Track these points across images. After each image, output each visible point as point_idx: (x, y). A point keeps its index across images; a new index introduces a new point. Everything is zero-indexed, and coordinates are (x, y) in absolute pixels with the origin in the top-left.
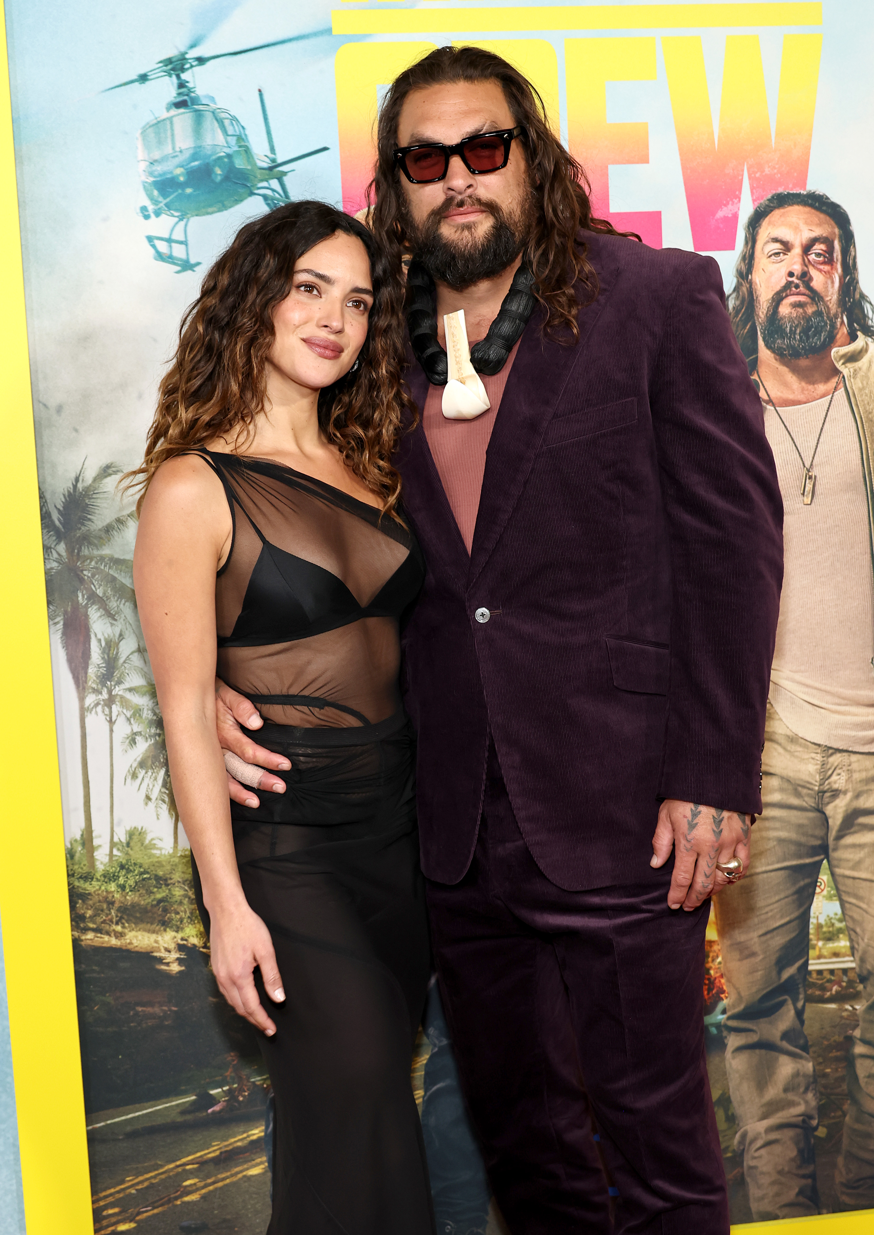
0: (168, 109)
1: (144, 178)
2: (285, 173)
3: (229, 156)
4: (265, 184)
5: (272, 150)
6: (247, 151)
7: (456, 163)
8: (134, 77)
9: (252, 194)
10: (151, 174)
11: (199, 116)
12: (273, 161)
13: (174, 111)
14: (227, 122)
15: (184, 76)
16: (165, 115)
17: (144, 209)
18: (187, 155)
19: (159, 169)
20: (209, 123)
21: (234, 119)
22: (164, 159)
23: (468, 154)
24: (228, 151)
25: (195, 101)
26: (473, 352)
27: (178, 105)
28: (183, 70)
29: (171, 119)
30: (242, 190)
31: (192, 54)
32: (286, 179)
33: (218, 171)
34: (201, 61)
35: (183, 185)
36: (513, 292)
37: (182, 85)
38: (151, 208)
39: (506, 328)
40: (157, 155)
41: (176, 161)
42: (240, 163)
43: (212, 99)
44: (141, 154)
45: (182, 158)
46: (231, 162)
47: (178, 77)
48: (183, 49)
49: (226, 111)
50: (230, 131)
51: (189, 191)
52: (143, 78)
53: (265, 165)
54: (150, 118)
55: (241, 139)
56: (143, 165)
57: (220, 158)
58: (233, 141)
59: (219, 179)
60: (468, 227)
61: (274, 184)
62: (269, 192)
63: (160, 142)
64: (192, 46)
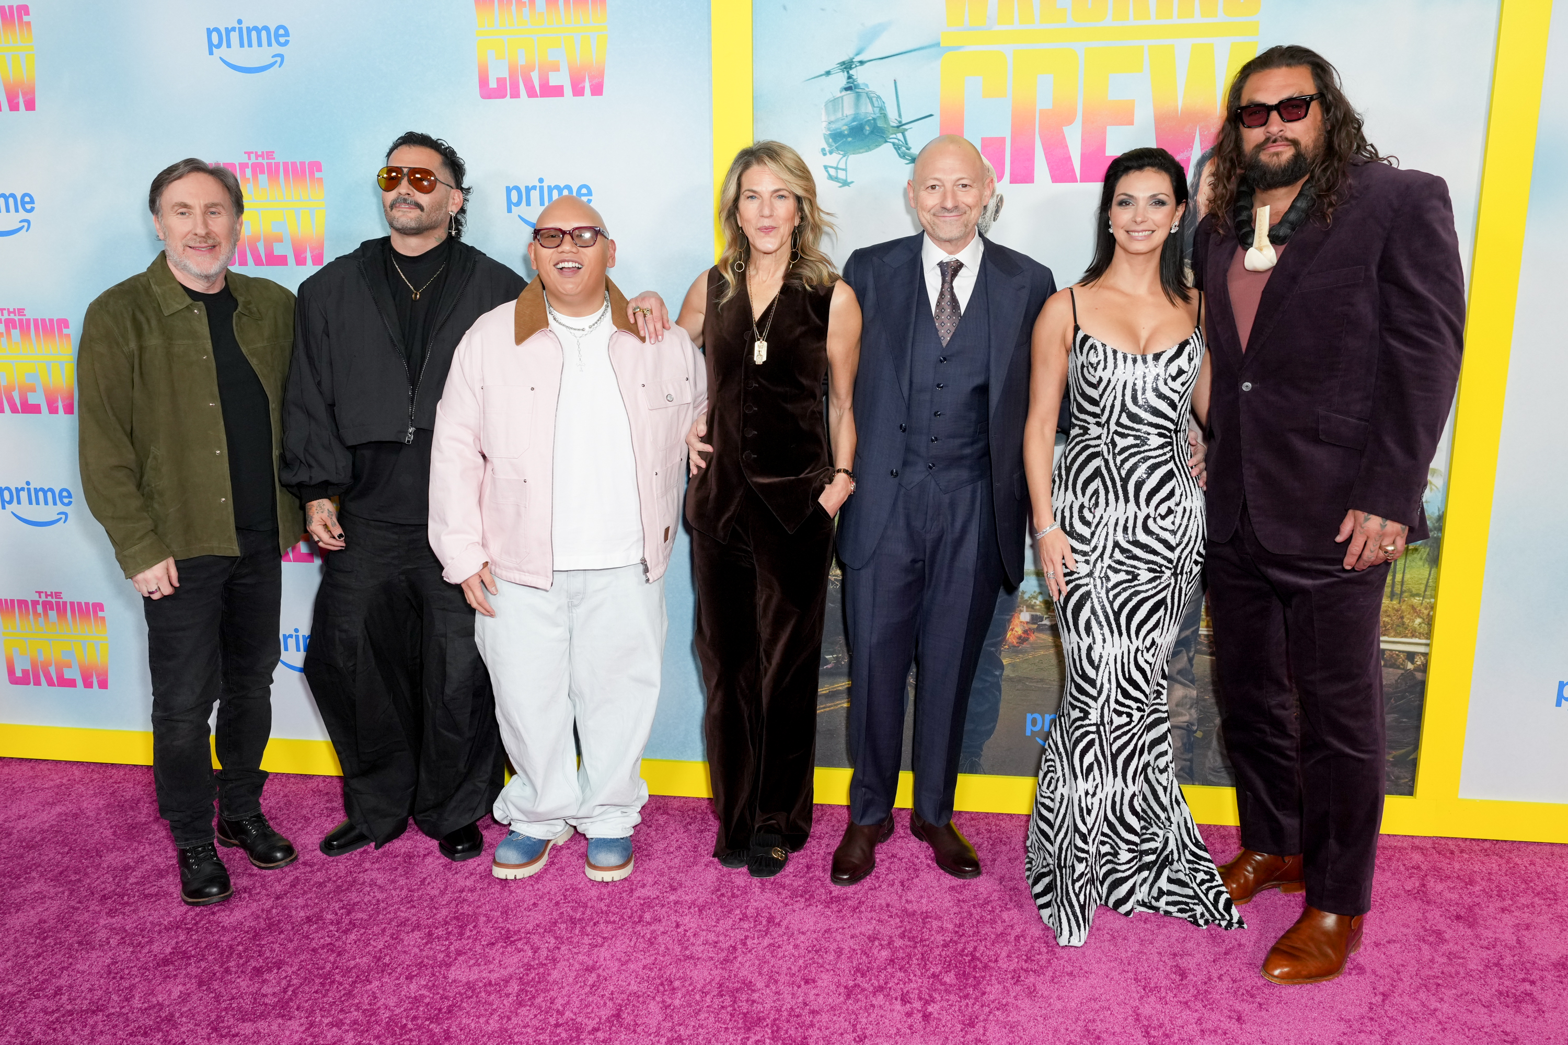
0: (841, 92)
1: (824, 132)
2: (906, 130)
3: (874, 119)
4: (894, 136)
5: (900, 116)
6: (885, 116)
7: (1274, 115)
8: (823, 73)
9: (886, 142)
10: (829, 129)
11: (858, 96)
12: (900, 122)
13: (844, 93)
14: (874, 99)
15: (851, 72)
16: (839, 95)
17: (823, 150)
18: (850, 118)
19: (833, 126)
20: (864, 99)
21: (879, 97)
22: (837, 121)
23: (1282, 110)
24: (874, 116)
25: (857, 86)
26: (1271, 230)
27: (847, 89)
28: (851, 68)
29: (842, 97)
30: (880, 140)
31: (857, 59)
32: (907, 133)
33: (867, 128)
34: (862, 63)
35: (848, 136)
36: (1300, 194)
37: (849, 77)
38: (827, 149)
39: (1292, 217)
40: (833, 118)
41: (844, 122)
42: (880, 124)
43: (867, 85)
44: (824, 118)
45: (846, 120)
46: (875, 123)
47: (848, 72)
48: (851, 56)
49: (874, 93)
50: (876, 104)
51: (850, 139)
52: (828, 73)
53: (895, 125)
54: (830, 97)
55: (882, 109)
56: (824, 124)
57: (869, 120)
58: (877, 110)
59: (867, 132)
60: (1277, 154)
61: (900, 136)
62: (896, 141)
63: (835, 111)
64: (857, 54)
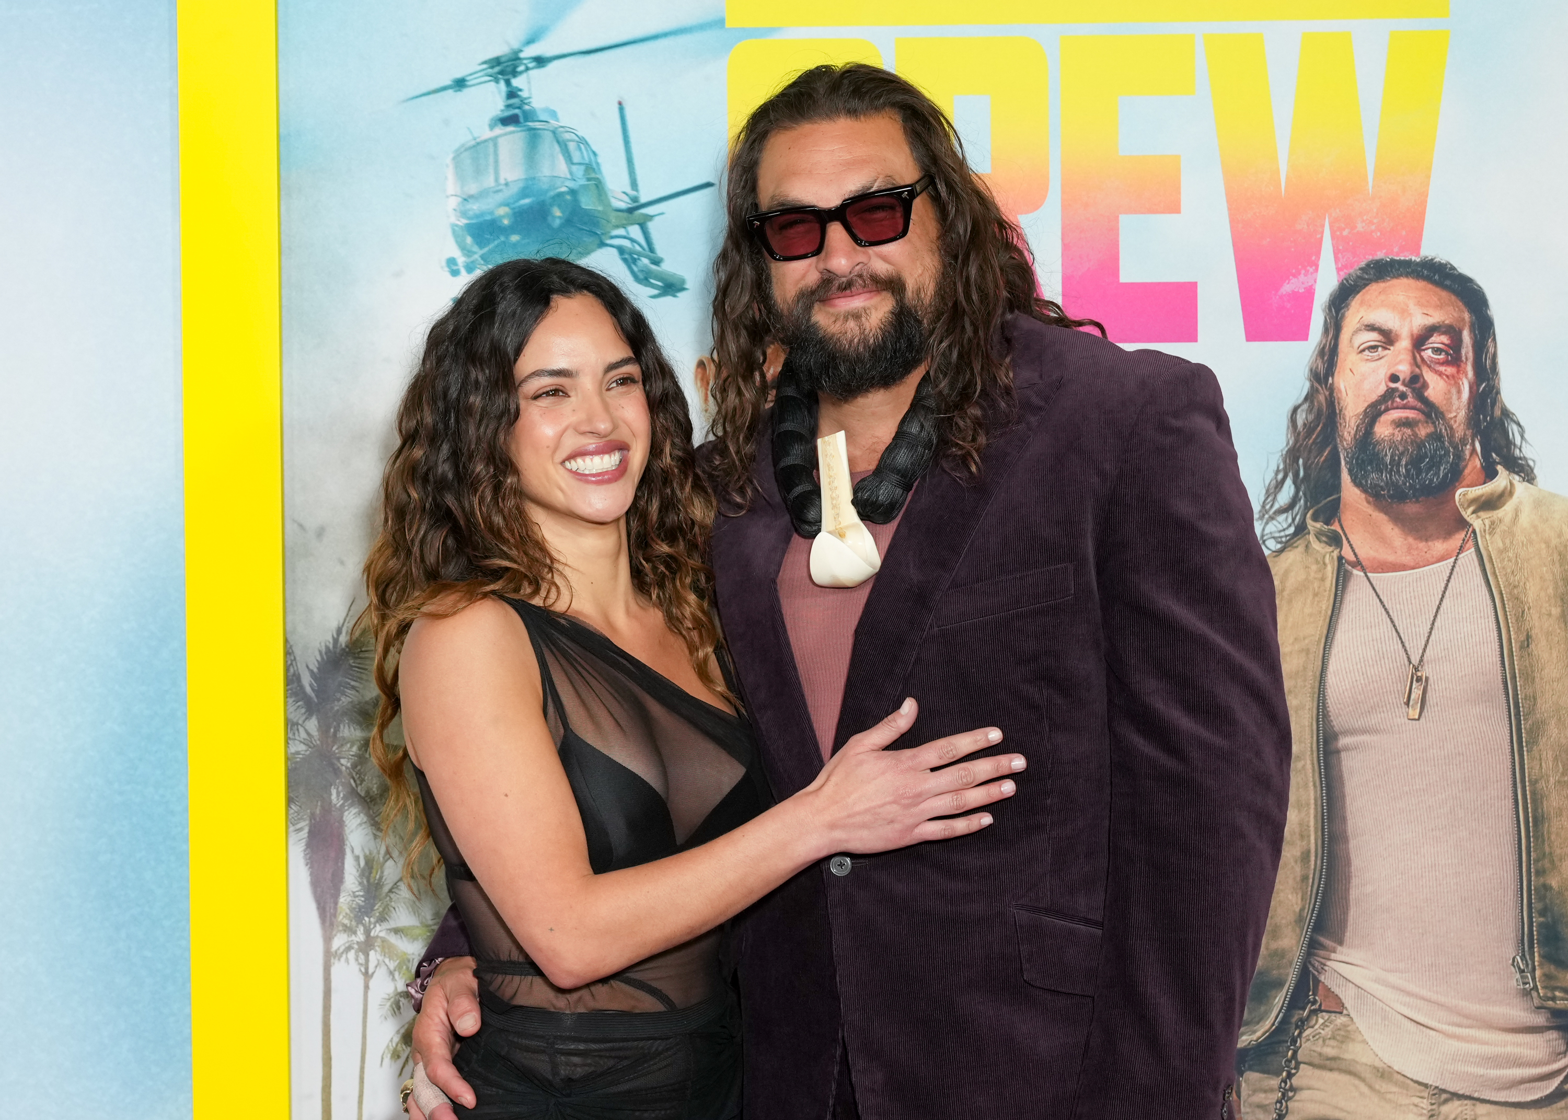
0: (492, 127)
1: (453, 219)
2: (650, 218)
3: (573, 192)
4: (621, 232)
5: (634, 184)
6: (599, 186)
7: (836, 233)
8: (448, 82)
9: (602, 244)
10: (464, 214)
11: (534, 137)
12: (635, 199)
13: (500, 130)
14: (572, 146)
15: (516, 82)
16: (487, 134)
17: (451, 262)
18: (514, 189)
19: (475, 207)
20: (548, 146)
21: (582, 141)
22: (482, 194)
23: (852, 219)
24: (571, 184)
25: (529, 116)
26: (856, 490)
27: (506, 121)
28: (515, 73)
29: (494, 140)
30: (587, 239)
31: (530, 52)
32: (651, 225)
33: (557, 212)
34: (540, 61)
35: (506, 231)
37: (512, 94)
38: (461, 260)
39: (903, 458)
40: (473, 189)
41: (499, 197)
42: (588, 203)
43: (553, 114)
44: (451, 186)
45: (507, 193)
46: (576, 201)
47: (508, 83)
48: (516, 45)
49: (571, 131)
50: (576, 158)
51: (515, 238)
52: (460, 84)
53: (623, 206)
54: (465, 138)
55: (591, 168)
56: (453, 202)
57: (560, 195)
58: (579, 171)
59: (557, 223)
60: (855, 314)
61: (635, 231)
62: (626, 243)
63: (478, 171)
64: (530, 41)
